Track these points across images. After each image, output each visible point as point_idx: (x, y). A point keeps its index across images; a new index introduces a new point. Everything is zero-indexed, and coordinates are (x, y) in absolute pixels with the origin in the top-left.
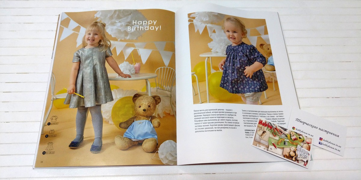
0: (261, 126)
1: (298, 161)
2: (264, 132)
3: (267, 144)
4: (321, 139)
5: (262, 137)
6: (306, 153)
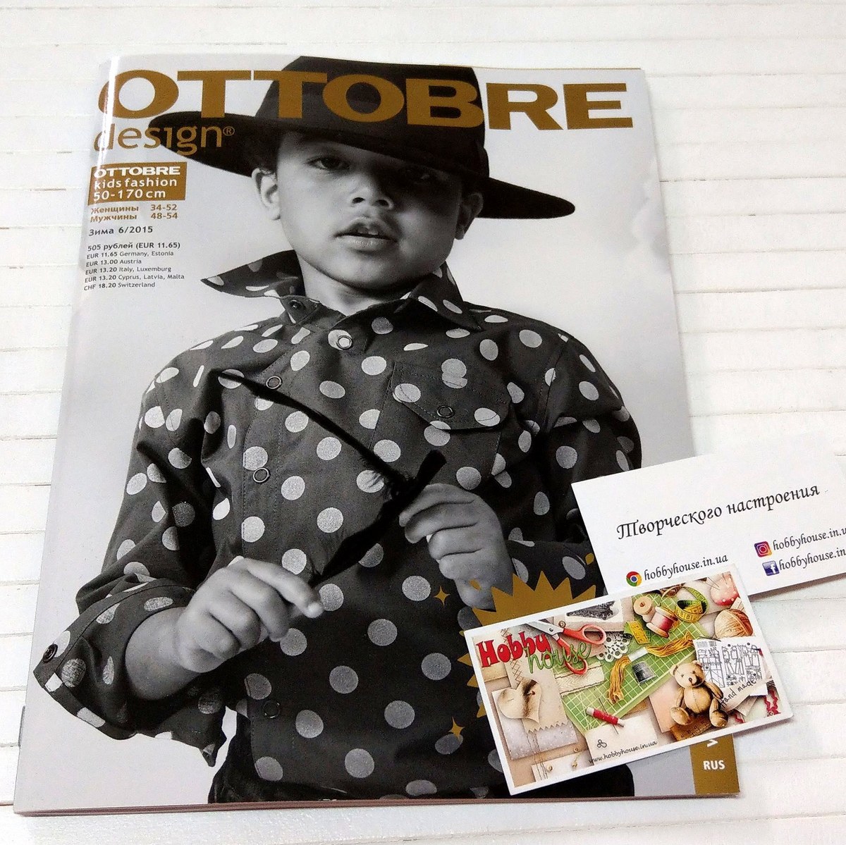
0: (497, 668)
1: (734, 713)
2: (528, 688)
3: (573, 737)
4: (762, 549)
5: (534, 716)
6: (746, 654)
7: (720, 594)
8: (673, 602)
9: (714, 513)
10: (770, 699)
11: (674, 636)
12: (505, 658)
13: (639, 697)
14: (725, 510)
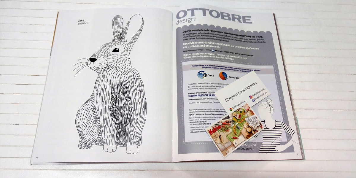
0: (213, 134)
1: (256, 130)
2: (220, 136)
3: (231, 144)
4: (251, 97)
5: (223, 142)
6: (254, 118)
7: (246, 108)
8: (239, 112)
9: (240, 92)
10: (261, 126)
11: (241, 119)
12: (214, 132)
13: (239, 132)
14: (242, 91)
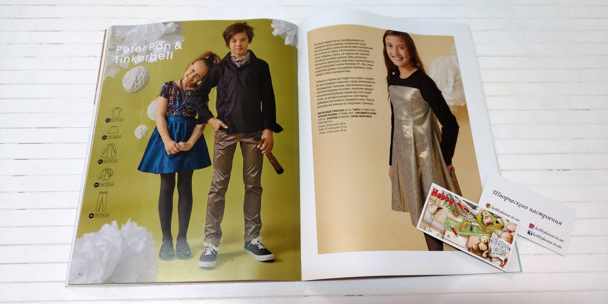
0: (435, 198)
1: (491, 258)
2: (439, 209)
3: (443, 229)
4: (531, 226)
5: (436, 216)
6: (505, 247)
7: (510, 227)
8: (495, 219)
9: (526, 208)
11: (488, 227)
12: (439, 197)
13: (468, 234)
14: (529, 209)
